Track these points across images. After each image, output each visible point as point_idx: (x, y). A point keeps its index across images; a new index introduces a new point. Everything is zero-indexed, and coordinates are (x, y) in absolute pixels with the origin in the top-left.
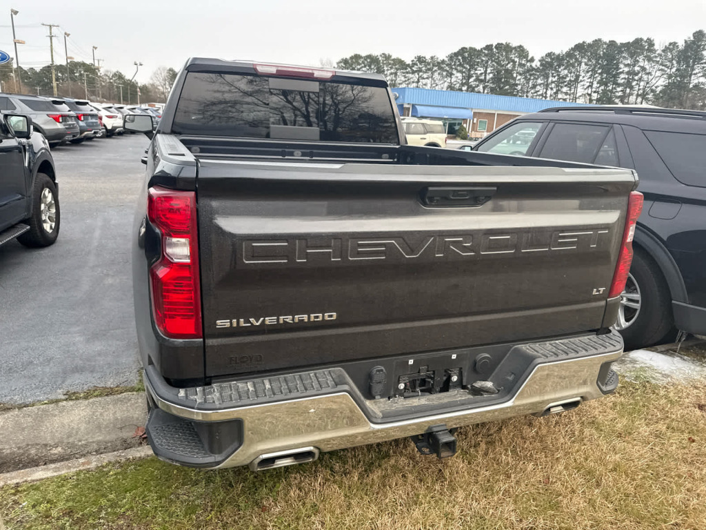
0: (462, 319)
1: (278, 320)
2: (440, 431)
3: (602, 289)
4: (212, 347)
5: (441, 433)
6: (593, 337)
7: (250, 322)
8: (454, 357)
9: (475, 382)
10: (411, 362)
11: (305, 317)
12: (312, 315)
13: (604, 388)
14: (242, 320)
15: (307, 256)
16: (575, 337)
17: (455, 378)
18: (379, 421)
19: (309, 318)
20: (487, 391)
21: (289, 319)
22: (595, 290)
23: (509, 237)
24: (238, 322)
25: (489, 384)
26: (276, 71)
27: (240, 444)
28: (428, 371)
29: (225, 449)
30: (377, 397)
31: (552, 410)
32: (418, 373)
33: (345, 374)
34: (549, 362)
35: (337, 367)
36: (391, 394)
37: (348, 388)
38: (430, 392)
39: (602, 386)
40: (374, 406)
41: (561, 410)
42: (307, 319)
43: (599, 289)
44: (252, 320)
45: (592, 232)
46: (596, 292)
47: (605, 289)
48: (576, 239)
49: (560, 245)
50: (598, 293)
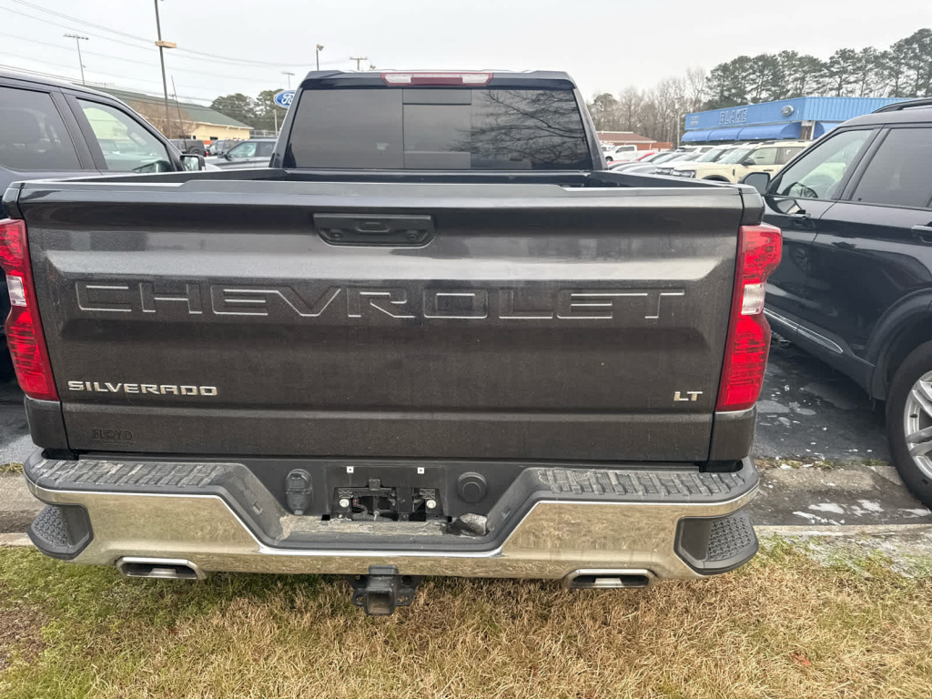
0: (426, 416)
1: (140, 388)
2: (381, 576)
3: (695, 395)
4: (70, 413)
5: (380, 578)
6: (692, 476)
7: (106, 387)
8: (421, 471)
9: (465, 513)
10: (350, 470)
11: (174, 388)
12: (183, 387)
13: (700, 564)
14: (96, 384)
15: (156, 305)
16: (652, 469)
17: (431, 504)
18: (276, 545)
19: (179, 389)
20: (471, 529)
21: (153, 388)
22: (678, 394)
23: (473, 294)
24: (93, 386)
25: (481, 521)
26: (412, 79)
27: (91, 538)
28: (382, 486)
29: (79, 541)
30: (297, 512)
31: (599, 582)
32: (368, 486)
33: (248, 473)
34: (560, 499)
35: (239, 462)
36: (328, 511)
37: (222, 490)
38: (394, 517)
39: (693, 559)
40: (290, 524)
41: (616, 584)
42: (176, 393)
43: (689, 393)
44: (109, 385)
45: (646, 294)
46: (681, 397)
47: (701, 393)
48: (610, 304)
49: (575, 311)
50: (686, 399)
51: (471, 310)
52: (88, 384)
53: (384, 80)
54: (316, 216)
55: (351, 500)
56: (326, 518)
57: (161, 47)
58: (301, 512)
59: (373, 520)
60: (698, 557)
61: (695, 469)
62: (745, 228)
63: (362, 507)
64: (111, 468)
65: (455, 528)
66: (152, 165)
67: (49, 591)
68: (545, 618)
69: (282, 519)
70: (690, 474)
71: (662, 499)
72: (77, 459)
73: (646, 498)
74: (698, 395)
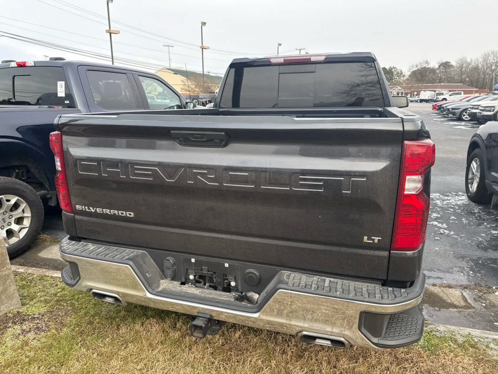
0: (228, 237)
1: (103, 211)
2: (202, 317)
3: (376, 239)
4: (78, 220)
5: (201, 318)
6: (377, 288)
7: (90, 209)
8: (227, 265)
9: (249, 291)
10: (193, 260)
11: (116, 212)
12: (120, 212)
13: (375, 340)
14: (86, 207)
15: (107, 172)
16: (353, 281)
17: (233, 284)
18: (154, 293)
20: (250, 300)
21: (108, 211)
22: (366, 238)
23: (247, 174)
25: (256, 296)
26: (284, 60)
27: (80, 278)
28: (208, 271)
29: (76, 279)
30: (168, 278)
31: (317, 341)
32: (202, 270)
33: (148, 256)
34: (291, 290)
35: (144, 250)
36: (184, 281)
37: (131, 263)
38: (215, 288)
39: (372, 337)
40: (165, 284)
41: (328, 344)
42: (117, 214)
43: (373, 238)
44: (91, 208)
45: (343, 179)
46: (368, 240)
47: (380, 238)
48: (322, 183)
49: (302, 186)
50: (372, 242)
51: (246, 182)
52: (83, 207)
53: (270, 62)
54: (172, 132)
55: (195, 276)
56: (183, 284)
57: (202, 49)
58: (170, 279)
59: (204, 288)
60: (375, 336)
61: (377, 284)
62: (406, 142)
63: (201, 280)
64: (91, 246)
65: (241, 298)
66: (173, 106)
67: (78, 302)
68: (301, 357)
69: (161, 281)
70: (375, 286)
71: (350, 298)
72: (80, 241)
73: (340, 296)
74: (379, 240)
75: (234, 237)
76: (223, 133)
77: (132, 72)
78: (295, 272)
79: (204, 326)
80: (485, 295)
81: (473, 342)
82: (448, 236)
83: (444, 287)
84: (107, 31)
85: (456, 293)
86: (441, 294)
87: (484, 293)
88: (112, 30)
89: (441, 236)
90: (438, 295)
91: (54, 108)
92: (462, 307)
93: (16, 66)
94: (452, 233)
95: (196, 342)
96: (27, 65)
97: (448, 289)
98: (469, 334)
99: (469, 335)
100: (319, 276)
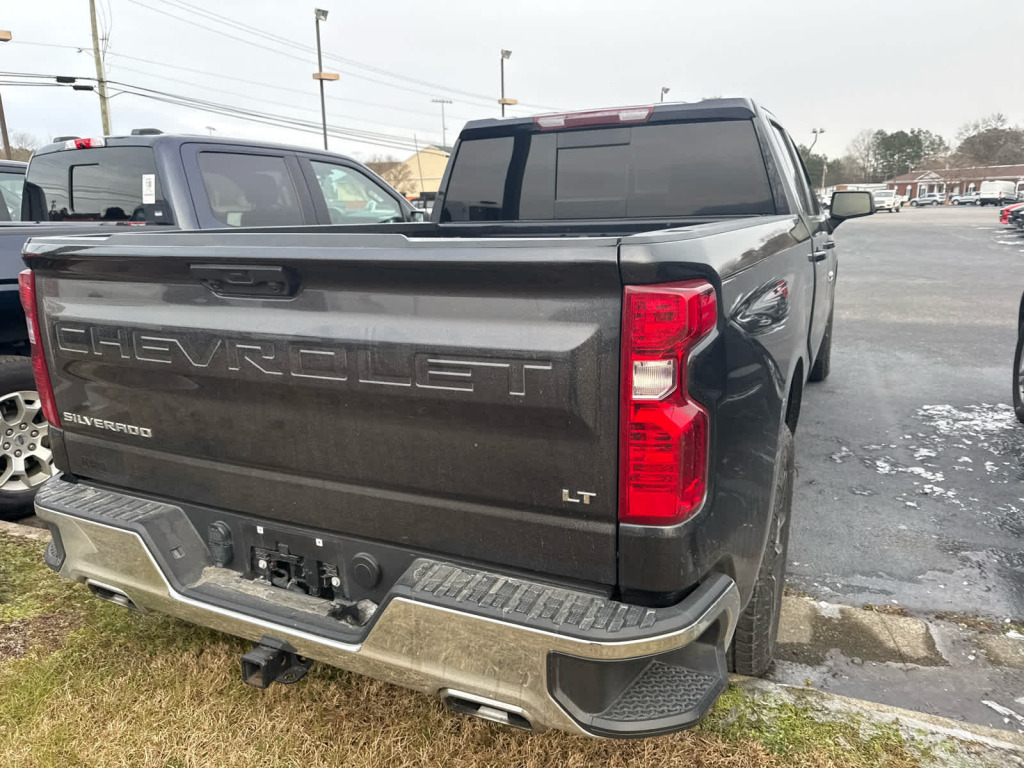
0: (318, 483)
1: (103, 424)
3: (587, 495)
4: (68, 440)
5: (266, 648)
6: (597, 603)
8: (319, 542)
9: (366, 598)
10: (260, 530)
11: (124, 427)
12: (129, 427)
13: (586, 718)
14: (79, 417)
15: (102, 348)
17: (335, 582)
19: (127, 428)
20: (358, 618)
21: (111, 425)
22: (566, 492)
23: (332, 353)
24: (77, 418)
25: (371, 609)
26: (565, 121)
27: (65, 554)
28: (290, 553)
29: (60, 556)
30: (218, 564)
31: (482, 711)
32: (277, 551)
33: (183, 517)
34: (416, 599)
35: (177, 505)
36: (248, 570)
37: (142, 529)
38: (306, 590)
40: (215, 576)
41: (501, 719)
42: (125, 431)
43: (579, 493)
45: (508, 365)
46: (570, 497)
47: (594, 495)
48: (469, 375)
49: (435, 380)
50: (578, 501)
51: (331, 370)
52: (74, 415)
55: (269, 562)
56: (248, 576)
57: (503, 104)
58: (220, 565)
59: (285, 588)
61: (600, 594)
62: (629, 289)
63: (282, 571)
65: (343, 613)
69: (207, 568)
70: (592, 600)
71: (526, 622)
72: (76, 483)
73: (508, 617)
74: (591, 497)
75: (330, 485)
76: (280, 269)
77: (298, 154)
78: (445, 561)
79: (263, 664)
80: (981, 637)
81: (894, 741)
82: (940, 499)
83: (889, 613)
84: (315, 76)
85: (914, 627)
86: (877, 629)
87: (981, 632)
88: (328, 75)
89: (922, 499)
90: (870, 629)
91: (129, 225)
92: (917, 661)
93: (74, 146)
94: (950, 494)
95: (287, 697)
96: (92, 144)
97: (896, 617)
98: (896, 721)
99: (894, 723)
100: (489, 571)
